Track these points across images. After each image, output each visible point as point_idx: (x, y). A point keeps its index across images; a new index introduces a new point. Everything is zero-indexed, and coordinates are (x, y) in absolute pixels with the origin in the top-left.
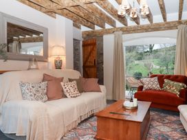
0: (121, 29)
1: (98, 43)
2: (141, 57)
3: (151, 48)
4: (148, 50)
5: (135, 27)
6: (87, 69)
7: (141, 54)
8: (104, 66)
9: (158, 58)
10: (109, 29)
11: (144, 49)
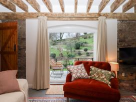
0: (46, 14)
1: (19, 26)
2: (54, 43)
3: (61, 38)
4: (59, 39)
5: (59, 14)
6: (5, 55)
7: (55, 41)
8: (26, 52)
9: (66, 44)
10: (33, 14)
11: (57, 38)
